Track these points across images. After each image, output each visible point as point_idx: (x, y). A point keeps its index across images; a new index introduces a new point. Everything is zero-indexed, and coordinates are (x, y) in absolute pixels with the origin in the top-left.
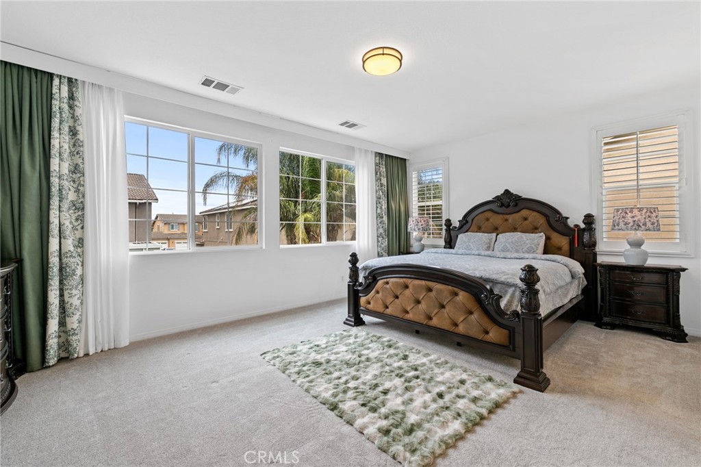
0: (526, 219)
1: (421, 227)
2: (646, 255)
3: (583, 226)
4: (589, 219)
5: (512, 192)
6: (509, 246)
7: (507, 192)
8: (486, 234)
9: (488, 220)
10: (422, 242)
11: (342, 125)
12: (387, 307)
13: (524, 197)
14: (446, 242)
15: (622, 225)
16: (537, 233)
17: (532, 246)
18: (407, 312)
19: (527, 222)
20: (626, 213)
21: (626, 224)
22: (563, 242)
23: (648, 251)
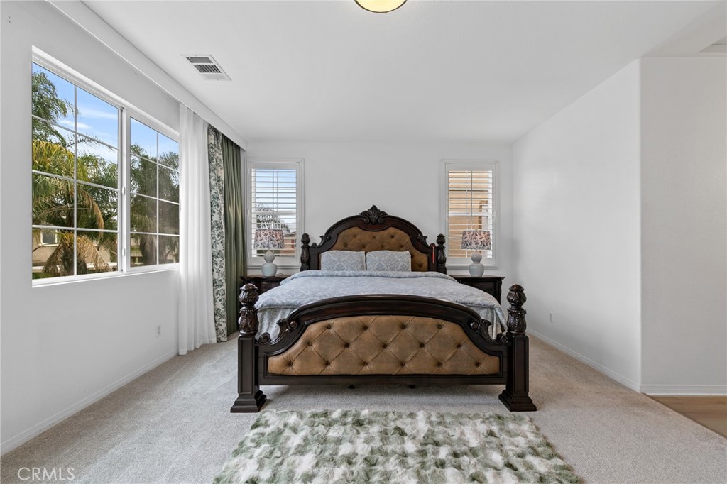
0: (392, 237)
1: (276, 243)
2: (483, 268)
3: (437, 245)
4: (441, 239)
5: (378, 208)
6: (383, 264)
7: (374, 208)
8: (355, 252)
9: (355, 236)
10: (274, 263)
11: (192, 60)
12: (327, 364)
13: (390, 214)
14: (302, 262)
15: (473, 244)
16: (403, 251)
17: (405, 264)
18: (365, 364)
19: (393, 240)
20: (476, 235)
21: (477, 244)
22: (423, 259)
23: (484, 265)
